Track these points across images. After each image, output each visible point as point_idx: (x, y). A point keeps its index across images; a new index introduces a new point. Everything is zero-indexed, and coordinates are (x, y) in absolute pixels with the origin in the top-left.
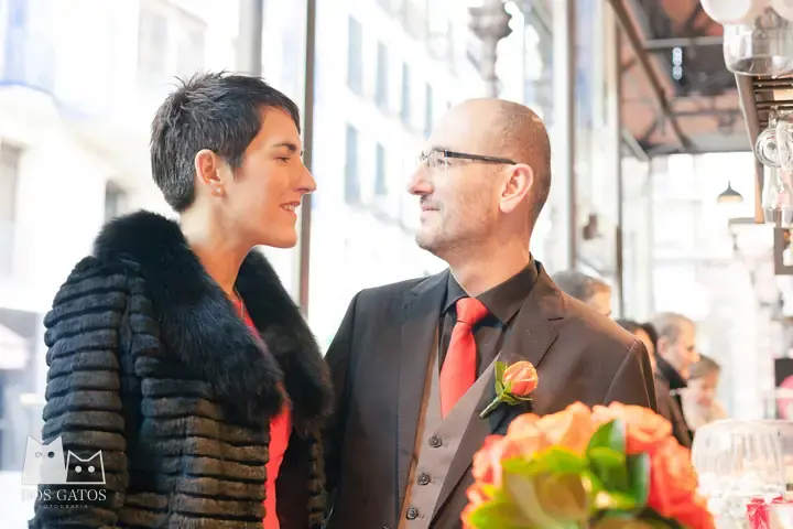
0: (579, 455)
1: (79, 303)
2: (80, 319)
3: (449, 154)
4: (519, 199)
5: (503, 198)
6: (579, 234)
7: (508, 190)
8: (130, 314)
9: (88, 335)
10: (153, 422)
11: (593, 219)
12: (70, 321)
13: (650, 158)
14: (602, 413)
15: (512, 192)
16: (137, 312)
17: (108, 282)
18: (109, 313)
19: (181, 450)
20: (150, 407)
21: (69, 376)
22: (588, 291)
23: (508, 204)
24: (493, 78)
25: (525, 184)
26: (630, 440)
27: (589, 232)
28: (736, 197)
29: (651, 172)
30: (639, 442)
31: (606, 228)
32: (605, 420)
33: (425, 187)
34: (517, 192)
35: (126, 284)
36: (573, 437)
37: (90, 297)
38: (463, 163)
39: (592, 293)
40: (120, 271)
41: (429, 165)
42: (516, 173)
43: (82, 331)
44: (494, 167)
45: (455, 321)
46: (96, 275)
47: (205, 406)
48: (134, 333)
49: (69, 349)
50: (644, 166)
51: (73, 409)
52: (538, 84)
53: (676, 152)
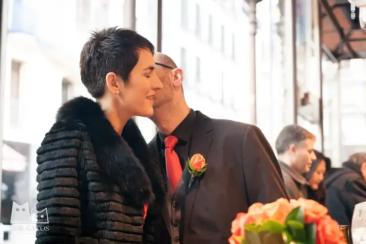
1: (57, 144)
2: (58, 151)
6: (299, 102)
8: (83, 150)
9: (63, 160)
10: (93, 204)
11: (307, 95)
12: (52, 152)
13: (339, 61)
14: (294, 203)
16: (86, 149)
17: (71, 134)
18: (72, 149)
19: (106, 218)
20: (92, 197)
21: (54, 180)
22: (302, 137)
26: (306, 217)
27: (305, 101)
29: (339, 68)
31: (314, 100)
32: (295, 206)
35: (81, 135)
36: (279, 214)
37: (62, 141)
39: (305, 138)
40: (77, 129)
43: (59, 158)
46: (65, 130)
47: (117, 197)
48: (86, 160)
49: (52, 167)
50: (336, 65)
51: (56, 196)
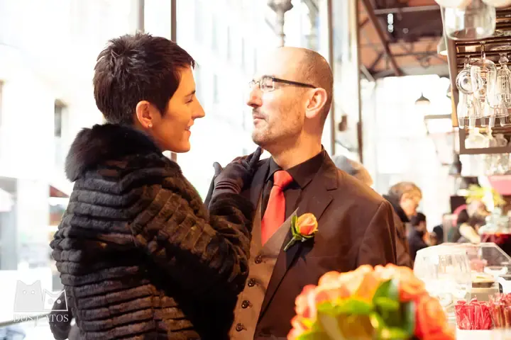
0: (368, 303)
3: (275, 80)
4: (318, 110)
5: (309, 109)
6: (337, 127)
7: (310, 105)
11: (344, 119)
13: (375, 80)
15: (314, 106)
23: (311, 113)
24: (283, 35)
25: (321, 101)
26: (402, 293)
27: (342, 126)
28: (426, 102)
29: (376, 87)
30: (409, 295)
33: (257, 102)
34: (317, 105)
36: (363, 290)
38: (283, 86)
41: (260, 87)
42: (316, 94)
44: (302, 89)
45: (272, 185)
50: (372, 83)
52: (308, 37)
53: (393, 75)
